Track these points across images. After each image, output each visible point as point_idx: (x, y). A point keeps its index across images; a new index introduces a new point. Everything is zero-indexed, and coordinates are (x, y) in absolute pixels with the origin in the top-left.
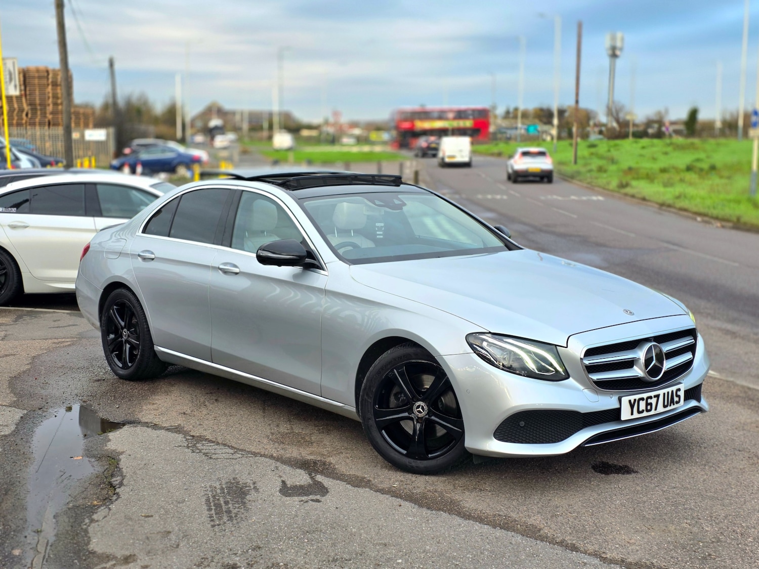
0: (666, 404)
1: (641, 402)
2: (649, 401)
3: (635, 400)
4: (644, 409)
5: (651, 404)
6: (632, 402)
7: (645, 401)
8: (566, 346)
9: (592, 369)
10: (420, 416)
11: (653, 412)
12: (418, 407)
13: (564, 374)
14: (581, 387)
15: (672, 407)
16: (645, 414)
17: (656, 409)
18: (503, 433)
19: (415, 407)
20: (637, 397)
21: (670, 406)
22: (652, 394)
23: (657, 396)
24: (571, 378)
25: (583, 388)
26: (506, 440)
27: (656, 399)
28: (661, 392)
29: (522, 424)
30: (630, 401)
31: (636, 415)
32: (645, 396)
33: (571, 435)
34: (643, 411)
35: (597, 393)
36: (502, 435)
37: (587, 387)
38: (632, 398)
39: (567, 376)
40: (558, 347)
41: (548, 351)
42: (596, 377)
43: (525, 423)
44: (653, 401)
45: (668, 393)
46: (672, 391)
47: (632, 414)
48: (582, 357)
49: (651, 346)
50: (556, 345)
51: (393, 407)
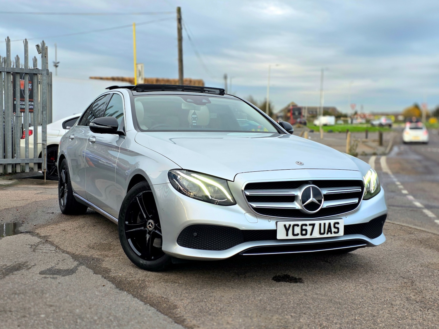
0: (322, 231)
1: (296, 227)
2: (304, 227)
3: (290, 225)
4: (299, 232)
5: (306, 230)
6: (287, 226)
7: (300, 227)
8: (233, 181)
9: (251, 199)
10: (150, 230)
11: (308, 236)
12: (149, 224)
13: (232, 201)
14: (244, 212)
15: (329, 235)
16: (300, 237)
17: (311, 234)
18: (183, 240)
19: (148, 224)
20: (292, 223)
21: (327, 234)
22: (308, 223)
23: (313, 225)
24: (237, 205)
25: (245, 212)
26: (185, 246)
27: (311, 227)
28: (317, 223)
29: (195, 234)
30: (285, 226)
31: (291, 237)
32: (300, 223)
33: (234, 246)
34: (298, 235)
35: (256, 216)
36: (182, 242)
37: (248, 212)
38: (287, 224)
39: (234, 203)
40: (228, 181)
41: (221, 184)
42: (255, 205)
43: (197, 233)
44: (309, 228)
45: (325, 224)
46: (330, 224)
47: (287, 235)
48: (243, 189)
49: (310, 187)
50: (227, 180)
51: (138, 223)
